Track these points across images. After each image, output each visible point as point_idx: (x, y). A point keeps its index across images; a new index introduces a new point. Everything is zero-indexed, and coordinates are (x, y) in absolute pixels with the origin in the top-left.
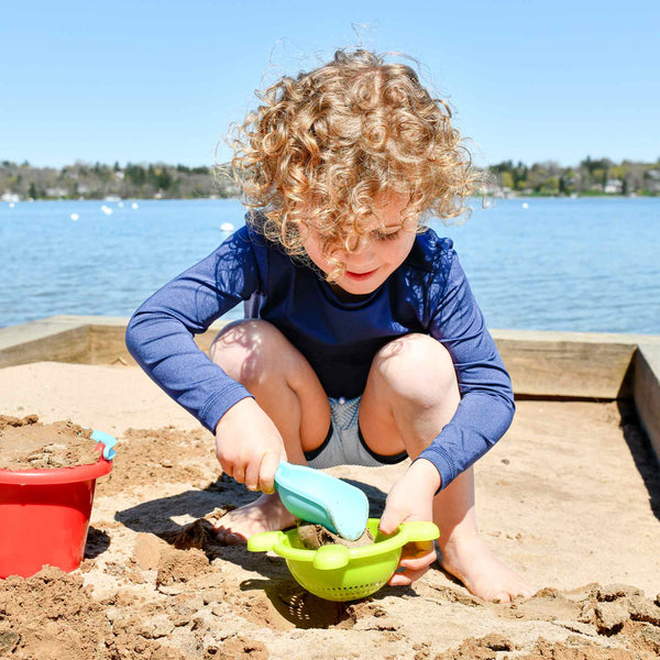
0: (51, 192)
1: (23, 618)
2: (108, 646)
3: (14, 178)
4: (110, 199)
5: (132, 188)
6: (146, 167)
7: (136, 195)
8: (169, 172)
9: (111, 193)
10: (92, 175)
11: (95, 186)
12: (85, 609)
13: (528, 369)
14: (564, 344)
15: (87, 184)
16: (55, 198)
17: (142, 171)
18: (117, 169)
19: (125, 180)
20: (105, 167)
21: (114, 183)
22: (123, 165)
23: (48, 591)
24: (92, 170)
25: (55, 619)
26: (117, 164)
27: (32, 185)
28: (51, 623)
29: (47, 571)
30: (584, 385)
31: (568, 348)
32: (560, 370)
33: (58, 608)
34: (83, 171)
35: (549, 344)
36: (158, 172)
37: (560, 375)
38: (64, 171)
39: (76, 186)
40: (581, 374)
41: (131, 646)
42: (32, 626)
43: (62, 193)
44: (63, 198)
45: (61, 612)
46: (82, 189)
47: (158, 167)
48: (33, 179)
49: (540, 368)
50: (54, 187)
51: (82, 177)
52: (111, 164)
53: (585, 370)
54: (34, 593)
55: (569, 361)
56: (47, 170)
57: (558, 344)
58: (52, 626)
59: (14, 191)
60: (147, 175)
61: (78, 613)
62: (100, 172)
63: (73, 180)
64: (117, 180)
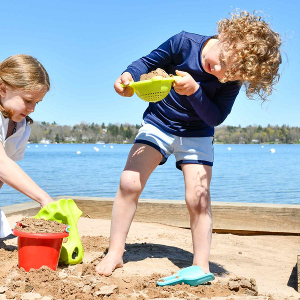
0: (67, 139)
1: (34, 282)
2: (62, 290)
3: (48, 131)
4: (99, 143)
5: (111, 137)
6: (119, 126)
7: (113, 141)
8: (131, 129)
9: (99, 140)
10: (90, 130)
11: (91, 136)
12: (55, 279)
13: (269, 220)
14: (284, 209)
15: (87, 135)
16: (69, 142)
17: (117, 128)
18: (103, 127)
19: (107, 133)
20: (97, 125)
21: (101, 135)
22: (106, 125)
23: (43, 273)
24: (90, 127)
25: (45, 282)
26: (103, 124)
27: (57, 135)
28: (43, 283)
29: (44, 267)
30: (294, 228)
31: (286, 211)
32: (283, 221)
33: (46, 278)
34: (85, 128)
35: (278, 209)
36: (126, 129)
37: (283, 223)
38: (75, 128)
39: (81, 135)
40: (292, 223)
41: (69, 289)
42: (37, 284)
43: (73, 139)
44: (73, 142)
45: (47, 279)
46: (84, 138)
47: (125, 126)
48: (58, 132)
49: (274, 220)
50: (69, 136)
51: (84, 131)
52: (100, 124)
53: (294, 221)
54: (38, 274)
55: (287, 217)
56: (66, 127)
57: (282, 209)
58: (44, 284)
59: (47, 138)
60: (119, 130)
61: (53, 280)
62: (94, 128)
63: (80, 132)
64: (103, 133)
